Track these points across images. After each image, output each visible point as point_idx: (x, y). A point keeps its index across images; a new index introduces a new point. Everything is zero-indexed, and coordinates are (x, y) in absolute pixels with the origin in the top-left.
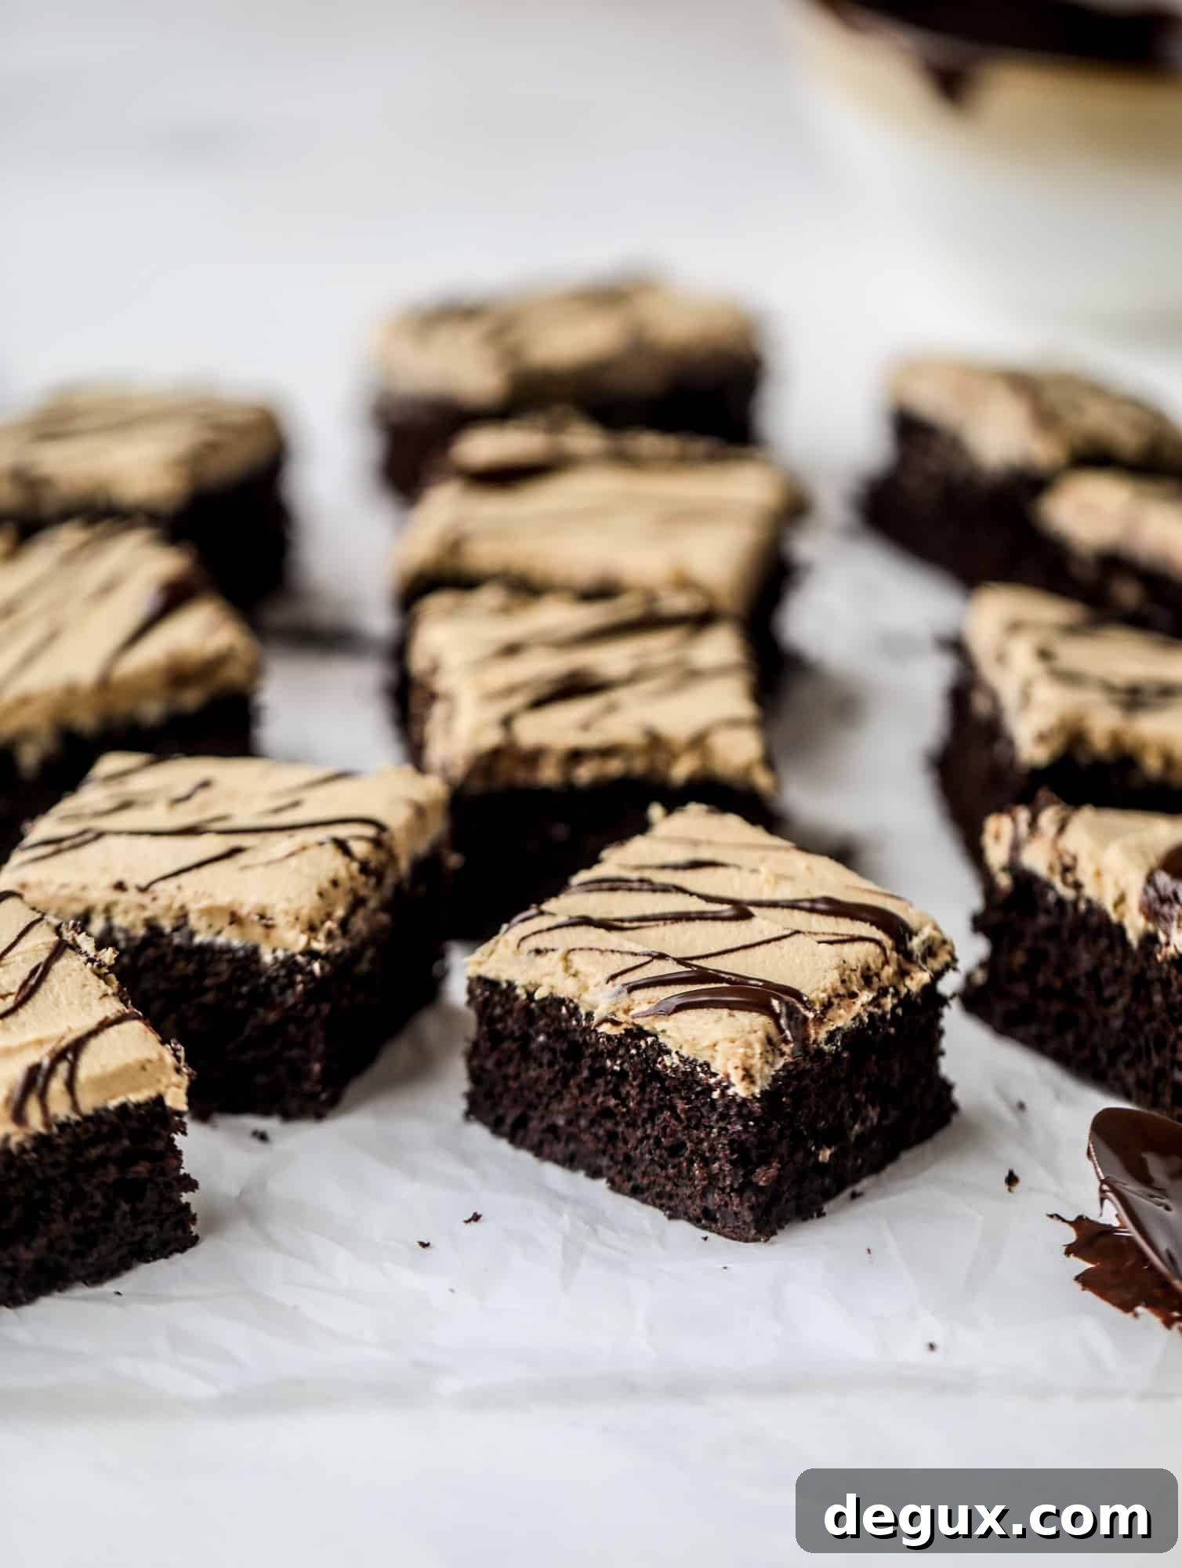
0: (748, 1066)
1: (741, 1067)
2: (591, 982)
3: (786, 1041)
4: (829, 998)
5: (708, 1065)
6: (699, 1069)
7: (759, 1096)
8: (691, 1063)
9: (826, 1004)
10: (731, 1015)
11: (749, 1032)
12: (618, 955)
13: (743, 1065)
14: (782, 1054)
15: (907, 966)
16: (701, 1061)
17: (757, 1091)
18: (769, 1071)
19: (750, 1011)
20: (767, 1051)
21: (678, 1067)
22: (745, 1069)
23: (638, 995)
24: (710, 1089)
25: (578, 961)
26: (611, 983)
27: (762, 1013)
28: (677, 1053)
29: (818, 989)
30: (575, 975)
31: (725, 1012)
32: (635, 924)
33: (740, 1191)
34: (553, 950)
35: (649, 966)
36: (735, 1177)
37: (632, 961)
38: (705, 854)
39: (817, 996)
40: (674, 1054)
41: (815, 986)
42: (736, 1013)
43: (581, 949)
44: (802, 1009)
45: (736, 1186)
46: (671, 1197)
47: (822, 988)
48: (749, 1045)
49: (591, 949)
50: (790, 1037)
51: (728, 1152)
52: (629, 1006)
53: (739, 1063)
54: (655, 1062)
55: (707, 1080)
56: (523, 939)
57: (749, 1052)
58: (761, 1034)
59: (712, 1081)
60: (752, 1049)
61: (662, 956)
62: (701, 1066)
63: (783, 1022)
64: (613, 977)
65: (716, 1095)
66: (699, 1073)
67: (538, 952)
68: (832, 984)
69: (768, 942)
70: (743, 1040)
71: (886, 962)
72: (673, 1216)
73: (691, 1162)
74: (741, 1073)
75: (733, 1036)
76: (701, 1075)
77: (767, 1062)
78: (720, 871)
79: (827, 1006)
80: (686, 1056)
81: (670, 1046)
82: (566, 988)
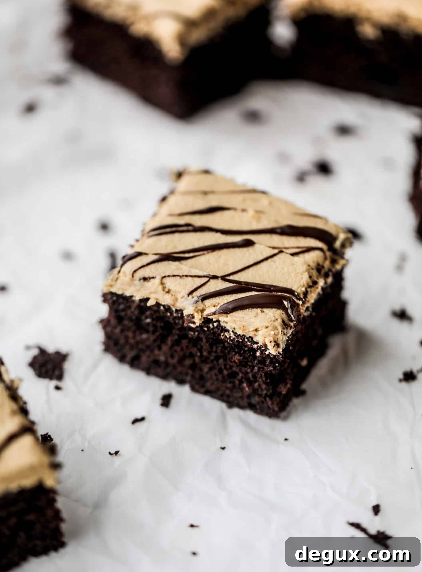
0: (276, 339)
1: (273, 341)
2: (179, 296)
3: (292, 321)
4: (306, 289)
5: (252, 338)
6: (246, 340)
7: (282, 353)
8: (241, 337)
9: (305, 292)
10: (262, 312)
11: (274, 321)
12: (190, 278)
13: (274, 339)
14: (291, 328)
15: (336, 257)
16: (247, 336)
17: (280, 350)
18: (285, 338)
19: (272, 308)
20: (284, 329)
21: (234, 339)
22: (275, 342)
23: (207, 302)
24: (254, 351)
25: (170, 283)
26: (190, 296)
27: (279, 308)
28: (233, 331)
29: (300, 286)
30: (168, 292)
31: (259, 310)
32: (191, 255)
33: (271, 397)
34: (153, 278)
35: (209, 283)
36: (268, 390)
37: (199, 282)
38: (213, 201)
39: (301, 290)
40: (231, 332)
41: (299, 284)
42: (266, 310)
43: (169, 276)
44: (296, 300)
45: (268, 394)
46: (228, 396)
47: (302, 285)
48: (275, 328)
49: (174, 276)
50: (293, 319)
51: (264, 379)
52: (203, 308)
53: (272, 339)
54: (219, 335)
55: (252, 345)
56: (135, 271)
57: (276, 332)
58: (280, 321)
59: (255, 346)
60: (277, 330)
61: (215, 277)
62: (247, 338)
63: (289, 311)
64: (191, 293)
65: (258, 354)
66: (247, 342)
67: (145, 279)
68: (306, 281)
69: (267, 259)
70: (272, 326)
71: (325, 258)
72: (231, 405)
73: (241, 382)
74: (273, 344)
75: (267, 325)
76: (248, 343)
77: (284, 334)
78: (226, 213)
79: (306, 294)
80: (239, 334)
81: (228, 327)
82: (166, 300)
